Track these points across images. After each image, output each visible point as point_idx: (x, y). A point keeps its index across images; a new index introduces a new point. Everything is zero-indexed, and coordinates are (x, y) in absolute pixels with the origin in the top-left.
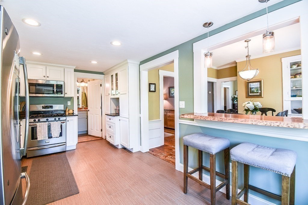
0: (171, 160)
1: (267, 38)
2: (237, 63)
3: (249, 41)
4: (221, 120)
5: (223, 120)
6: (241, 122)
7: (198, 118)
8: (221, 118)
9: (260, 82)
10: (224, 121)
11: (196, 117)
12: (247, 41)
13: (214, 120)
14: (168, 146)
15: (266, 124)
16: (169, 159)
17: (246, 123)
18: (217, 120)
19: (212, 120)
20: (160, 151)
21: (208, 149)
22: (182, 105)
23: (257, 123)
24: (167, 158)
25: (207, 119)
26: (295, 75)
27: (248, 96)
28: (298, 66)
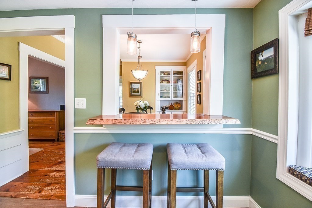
0: (52, 193)
1: (194, 37)
2: (122, 62)
3: (141, 42)
4: (154, 122)
5: (155, 122)
6: (176, 123)
7: (121, 123)
8: (152, 120)
9: (140, 83)
10: (157, 124)
11: (117, 121)
12: (139, 42)
13: (144, 124)
14: (37, 170)
15: (198, 122)
16: (47, 193)
17: (181, 124)
18: (148, 123)
19: (142, 124)
20: (25, 184)
21: (141, 164)
22: (82, 103)
23: (191, 122)
24: (43, 193)
25: (134, 124)
26: (162, 81)
27: (131, 96)
28: (164, 74)
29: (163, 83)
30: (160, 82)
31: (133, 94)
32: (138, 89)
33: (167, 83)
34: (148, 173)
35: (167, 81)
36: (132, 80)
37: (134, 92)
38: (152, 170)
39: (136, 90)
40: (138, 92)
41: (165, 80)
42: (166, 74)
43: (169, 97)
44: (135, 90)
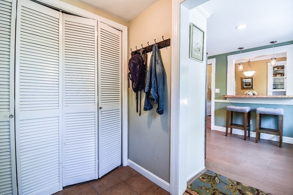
9: (252, 78)
22: (218, 91)
26: (275, 74)
27: (243, 88)
28: (278, 69)
29: (276, 76)
30: (272, 75)
31: (244, 87)
32: (250, 83)
33: (281, 76)
34: (246, 114)
35: (281, 74)
36: (243, 77)
37: (246, 85)
38: (251, 120)
39: (248, 84)
40: (250, 85)
41: (279, 74)
42: (280, 68)
43: (284, 89)
44: (246, 84)
